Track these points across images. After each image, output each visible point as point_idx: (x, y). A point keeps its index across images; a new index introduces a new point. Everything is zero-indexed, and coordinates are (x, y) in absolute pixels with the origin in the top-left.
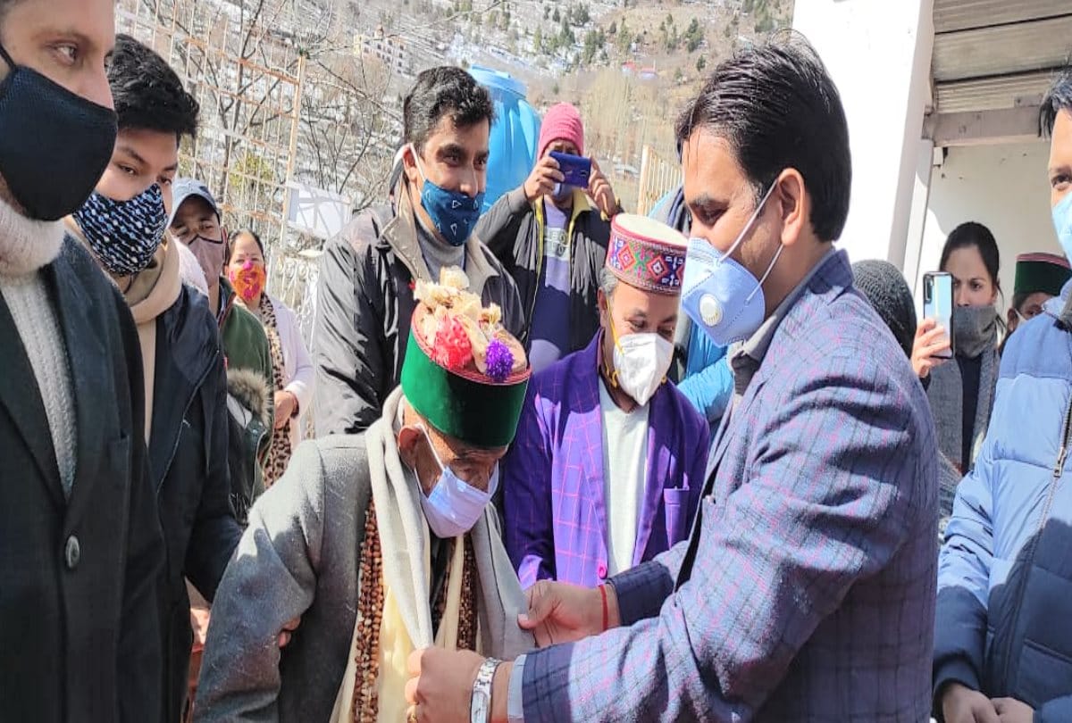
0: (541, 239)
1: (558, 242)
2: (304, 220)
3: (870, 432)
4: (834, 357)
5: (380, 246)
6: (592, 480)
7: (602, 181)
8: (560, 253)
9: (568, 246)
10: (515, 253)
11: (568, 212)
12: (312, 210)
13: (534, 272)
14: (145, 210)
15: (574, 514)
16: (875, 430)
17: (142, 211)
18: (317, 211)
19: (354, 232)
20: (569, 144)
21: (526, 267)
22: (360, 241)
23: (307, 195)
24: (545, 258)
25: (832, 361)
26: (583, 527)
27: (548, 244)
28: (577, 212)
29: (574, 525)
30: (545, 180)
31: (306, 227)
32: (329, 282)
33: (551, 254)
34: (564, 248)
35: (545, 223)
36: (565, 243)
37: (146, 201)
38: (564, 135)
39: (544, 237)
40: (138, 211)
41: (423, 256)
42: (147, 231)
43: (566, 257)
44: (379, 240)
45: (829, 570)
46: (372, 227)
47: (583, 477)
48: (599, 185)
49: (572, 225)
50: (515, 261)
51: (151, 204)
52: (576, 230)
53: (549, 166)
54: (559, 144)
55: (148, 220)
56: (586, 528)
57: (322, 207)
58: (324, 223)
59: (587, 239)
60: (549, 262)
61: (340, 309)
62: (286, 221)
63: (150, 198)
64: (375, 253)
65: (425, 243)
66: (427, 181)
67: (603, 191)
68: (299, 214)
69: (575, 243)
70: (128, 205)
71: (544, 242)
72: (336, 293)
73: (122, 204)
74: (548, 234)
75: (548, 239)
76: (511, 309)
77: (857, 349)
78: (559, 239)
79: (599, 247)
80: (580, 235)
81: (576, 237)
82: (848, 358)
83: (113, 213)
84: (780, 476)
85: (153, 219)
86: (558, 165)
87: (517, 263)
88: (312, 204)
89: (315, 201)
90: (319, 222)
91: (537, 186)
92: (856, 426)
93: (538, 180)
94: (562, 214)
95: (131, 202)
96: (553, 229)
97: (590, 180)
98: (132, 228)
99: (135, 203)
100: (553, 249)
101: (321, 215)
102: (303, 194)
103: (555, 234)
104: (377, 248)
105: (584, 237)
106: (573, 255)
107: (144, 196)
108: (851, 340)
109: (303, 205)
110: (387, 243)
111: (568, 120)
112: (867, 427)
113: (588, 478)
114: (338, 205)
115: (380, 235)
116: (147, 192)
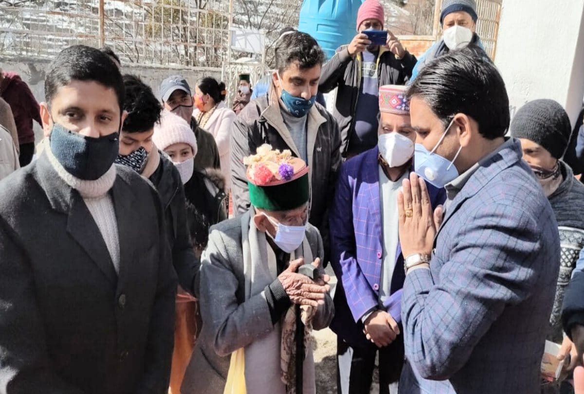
0: (360, 70)
1: (370, 69)
2: (240, 45)
3: (517, 242)
4: (499, 204)
5: (261, 121)
6: (374, 214)
7: (394, 41)
8: (371, 74)
9: (376, 70)
10: (344, 79)
11: (376, 54)
12: (244, 40)
13: (356, 88)
14: (137, 158)
15: (364, 229)
16: (520, 241)
17: (135, 159)
18: (246, 39)
19: (247, 114)
20: (374, 21)
21: (351, 85)
22: (250, 119)
23: (241, 33)
24: (362, 78)
25: (497, 207)
26: (369, 235)
27: (364, 71)
28: (381, 53)
29: (364, 234)
30: (360, 45)
31: (241, 48)
32: (235, 137)
33: (366, 76)
34: (374, 72)
35: (362, 60)
36: (375, 69)
37: (137, 155)
38: (371, 17)
39: (362, 67)
40: (133, 159)
41: (284, 122)
42: (138, 166)
43: (375, 76)
44: (260, 118)
45: (493, 298)
46: (256, 110)
47: (369, 212)
48: (393, 43)
49: (378, 60)
50: (345, 82)
51: (140, 156)
52: (381, 62)
53: (361, 38)
54: (368, 22)
55: (138, 162)
56: (371, 236)
57: (249, 38)
58: (251, 45)
59: (388, 67)
60: (365, 80)
61: (242, 151)
62: (230, 47)
63: (139, 153)
64: (259, 125)
65: (285, 114)
66: (284, 90)
67: (395, 46)
68: (237, 42)
69: (381, 69)
70: (128, 157)
71: (362, 70)
72: (240, 144)
73: (126, 156)
74: (364, 66)
75: (364, 69)
76: (334, 134)
77: (513, 201)
78: (371, 68)
79: (395, 70)
80: (384, 65)
81: (381, 66)
82: (507, 205)
83: (122, 160)
84: (466, 257)
85: (140, 161)
86: (367, 37)
87: (346, 84)
88: (243, 37)
89: (245, 35)
90: (248, 44)
91: (355, 49)
92: (509, 238)
93: (356, 46)
94: (371, 54)
95: (130, 156)
96: (368, 63)
97: (387, 41)
98: (131, 164)
99: (132, 156)
100: (367, 73)
101: (248, 41)
102: (238, 32)
103: (368, 66)
104: (260, 122)
105: (386, 65)
106: (379, 75)
107: (136, 153)
108: (511, 195)
109: (238, 38)
110: (264, 119)
111: (373, 8)
112: (515, 239)
113: (371, 213)
114: (258, 35)
115: (262, 114)
116: (137, 151)
